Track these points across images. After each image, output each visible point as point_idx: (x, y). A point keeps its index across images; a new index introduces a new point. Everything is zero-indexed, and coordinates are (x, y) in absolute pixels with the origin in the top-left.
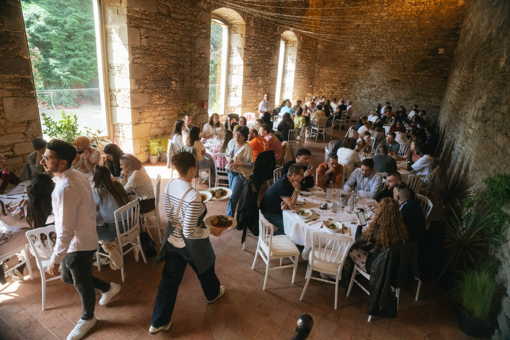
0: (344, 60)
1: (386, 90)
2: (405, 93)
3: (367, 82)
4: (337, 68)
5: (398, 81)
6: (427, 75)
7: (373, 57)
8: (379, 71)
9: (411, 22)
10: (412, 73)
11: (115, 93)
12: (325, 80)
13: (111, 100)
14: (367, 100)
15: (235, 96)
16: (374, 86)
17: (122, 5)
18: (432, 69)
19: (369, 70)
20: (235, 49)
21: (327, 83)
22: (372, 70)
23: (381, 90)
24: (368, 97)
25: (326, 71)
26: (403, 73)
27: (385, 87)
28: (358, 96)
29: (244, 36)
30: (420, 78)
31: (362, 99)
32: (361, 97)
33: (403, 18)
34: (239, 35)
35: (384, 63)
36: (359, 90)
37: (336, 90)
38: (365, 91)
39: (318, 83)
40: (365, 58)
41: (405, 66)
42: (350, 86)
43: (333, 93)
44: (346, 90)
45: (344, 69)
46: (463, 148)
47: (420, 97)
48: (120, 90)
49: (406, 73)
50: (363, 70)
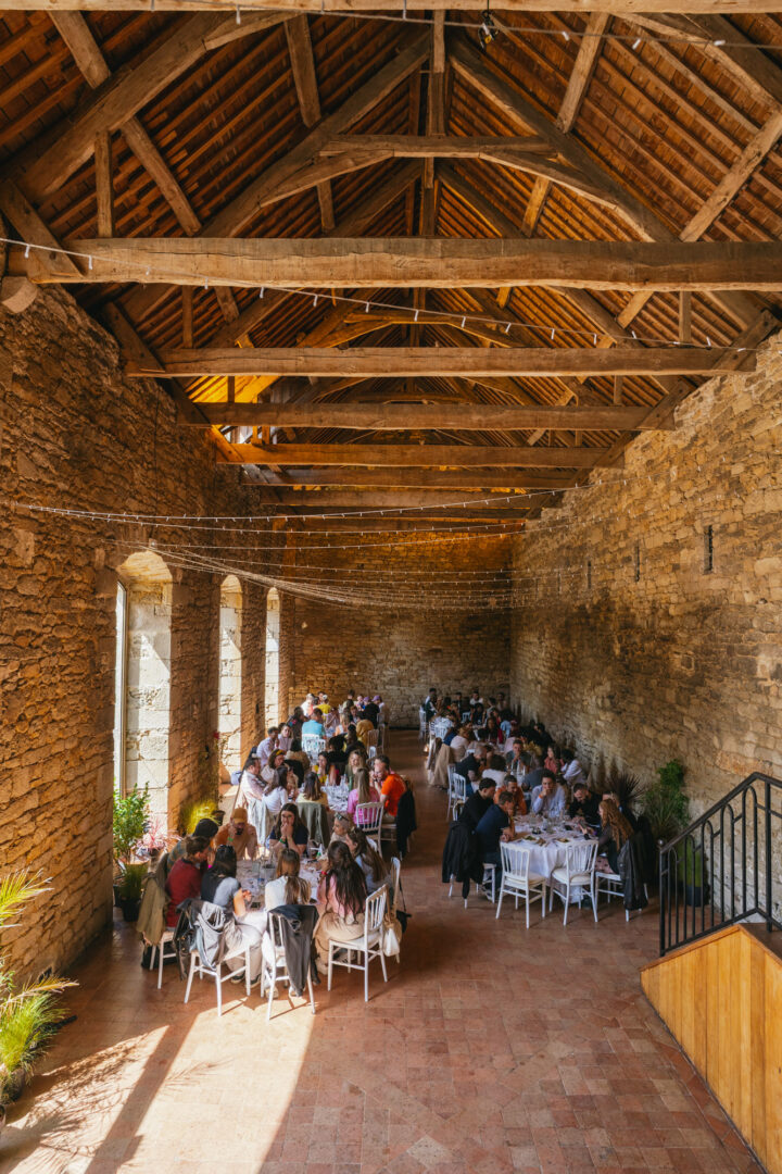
0: (345, 623)
1: (423, 668)
2: (454, 669)
3: (389, 657)
4: (334, 637)
5: (440, 651)
6: (481, 639)
7: (393, 616)
8: (407, 637)
9: (443, 560)
10: (458, 637)
11: (139, 737)
12: (316, 660)
13: (128, 749)
14: (395, 688)
15: (229, 713)
16: (404, 663)
17: (164, 602)
18: (485, 629)
19: (391, 637)
20: (225, 632)
21: (320, 665)
22: (395, 637)
23: (415, 668)
24: (396, 682)
25: (316, 644)
26: (443, 638)
27: (421, 663)
28: (378, 682)
29: (240, 612)
30: (471, 644)
31: (387, 687)
32: (385, 684)
33: (429, 554)
34: (232, 611)
35: (413, 625)
36: (378, 673)
37: (338, 675)
38: (390, 673)
39: (302, 665)
40: (380, 618)
41: (446, 626)
42: (362, 667)
43: (333, 681)
44: (356, 673)
45: (348, 639)
46: (596, 745)
47: (479, 674)
48: (147, 732)
49: (450, 638)
50: (380, 637)
